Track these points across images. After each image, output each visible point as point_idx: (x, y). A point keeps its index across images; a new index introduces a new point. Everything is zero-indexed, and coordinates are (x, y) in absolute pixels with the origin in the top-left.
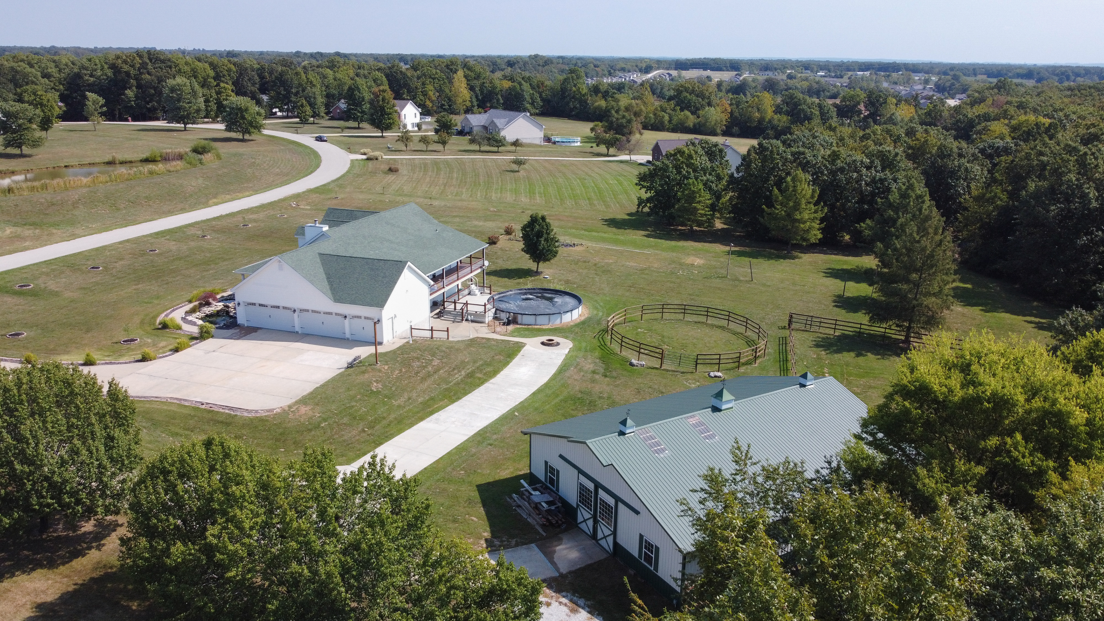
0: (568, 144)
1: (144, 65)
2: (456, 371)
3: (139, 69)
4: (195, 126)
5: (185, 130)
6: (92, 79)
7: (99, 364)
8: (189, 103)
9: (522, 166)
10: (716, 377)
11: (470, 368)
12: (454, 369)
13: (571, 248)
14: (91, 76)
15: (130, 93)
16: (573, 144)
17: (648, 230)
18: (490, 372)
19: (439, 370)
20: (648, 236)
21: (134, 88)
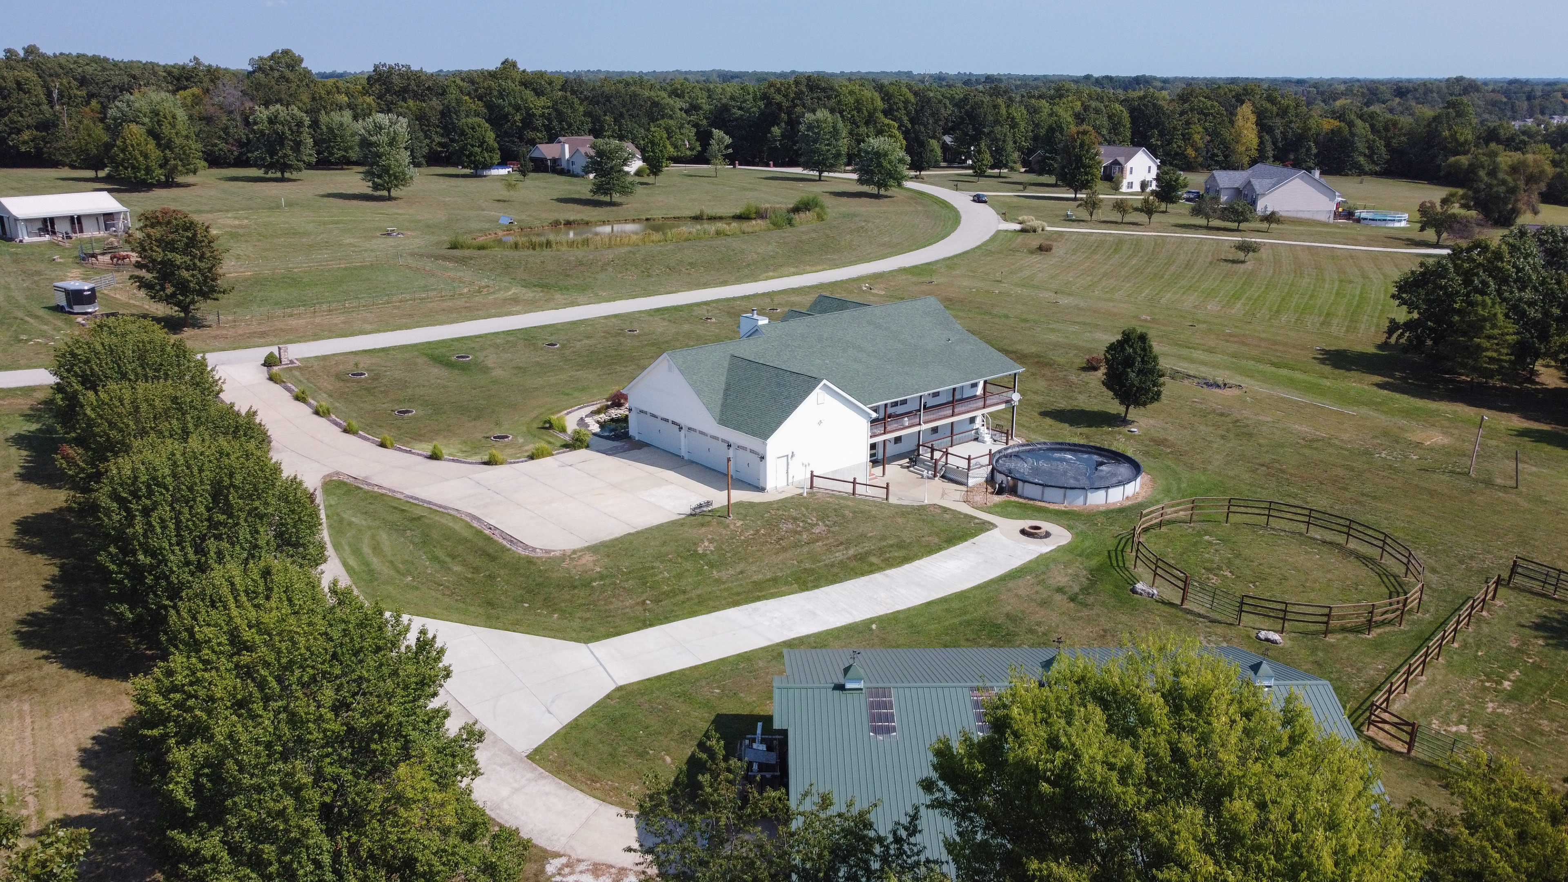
0: (1382, 224)
1: (799, 95)
2: (841, 548)
3: (794, 99)
4: (831, 174)
5: (820, 180)
6: (740, 112)
7: (445, 460)
8: (828, 145)
9: (1251, 254)
10: (1267, 640)
11: (867, 546)
12: (842, 543)
13: (1217, 390)
14: (740, 108)
15: (776, 131)
16: (1390, 225)
17: (1392, 376)
18: (895, 558)
19: (817, 541)
20: (1380, 386)
21: (783, 124)
